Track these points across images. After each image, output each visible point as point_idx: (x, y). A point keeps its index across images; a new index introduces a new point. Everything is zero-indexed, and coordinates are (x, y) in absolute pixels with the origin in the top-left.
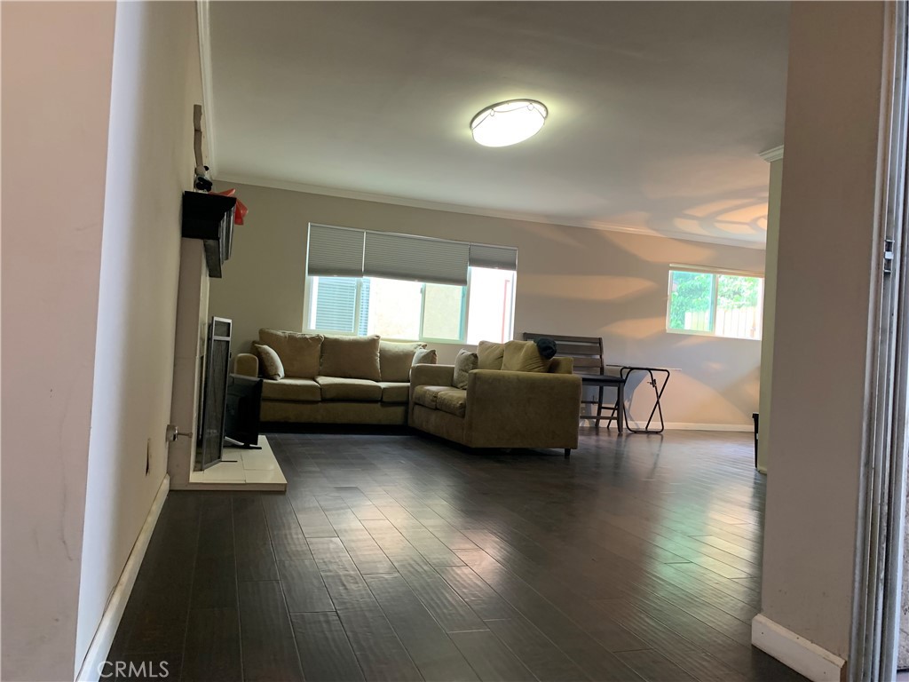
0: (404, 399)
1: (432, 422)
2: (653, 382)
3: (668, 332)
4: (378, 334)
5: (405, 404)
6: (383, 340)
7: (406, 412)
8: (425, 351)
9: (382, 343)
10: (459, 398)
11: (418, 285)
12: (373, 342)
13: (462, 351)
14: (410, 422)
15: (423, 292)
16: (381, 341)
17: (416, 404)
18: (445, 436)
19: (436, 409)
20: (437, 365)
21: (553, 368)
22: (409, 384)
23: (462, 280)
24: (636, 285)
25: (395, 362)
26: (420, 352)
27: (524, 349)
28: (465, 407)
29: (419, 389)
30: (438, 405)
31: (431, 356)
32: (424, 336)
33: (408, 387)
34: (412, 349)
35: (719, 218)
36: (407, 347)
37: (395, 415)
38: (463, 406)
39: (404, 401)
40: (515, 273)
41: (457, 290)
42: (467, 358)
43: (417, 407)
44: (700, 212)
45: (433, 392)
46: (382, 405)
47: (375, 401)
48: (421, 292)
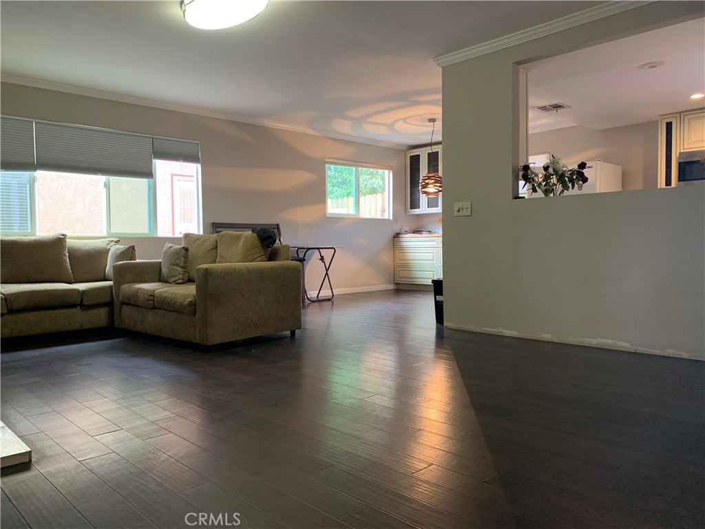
0: (107, 299)
1: (150, 322)
2: (322, 259)
3: (328, 216)
4: (64, 233)
5: (110, 304)
6: (71, 238)
7: (111, 314)
8: (121, 247)
9: (69, 242)
10: (184, 295)
11: (102, 179)
12: (59, 242)
13: (168, 245)
14: (117, 323)
15: (107, 186)
16: (68, 240)
17: (124, 303)
18: (170, 336)
19: (155, 308)
20: (137, 261)
21: (272, 256)
22: (111, 283)
23: (148, 173)
24: (302, 177)
25: (88, 262)
26: (115, 249)
27: (242, 240)
28: (195, 304)
29: (128, 288)
30: (155, 304)
31: (130, 252)
32: (112, 232)
33: (111, 287)
34: (104, 245)
35: (370, 119)
36: (99, 244)
37: (99, 317)
38: (193, 304)
39: (108, 301)
40: (199, 166)
41: (142, 182)
42: (177, 252)
43: (125, 308)
44: (356, 113)
45: (148, 291)
46: (82, 309)
47: (74, 306)
48: (105, 186)
